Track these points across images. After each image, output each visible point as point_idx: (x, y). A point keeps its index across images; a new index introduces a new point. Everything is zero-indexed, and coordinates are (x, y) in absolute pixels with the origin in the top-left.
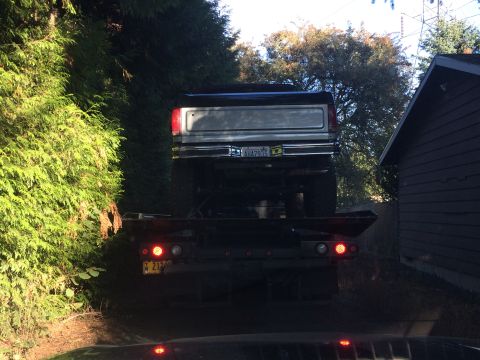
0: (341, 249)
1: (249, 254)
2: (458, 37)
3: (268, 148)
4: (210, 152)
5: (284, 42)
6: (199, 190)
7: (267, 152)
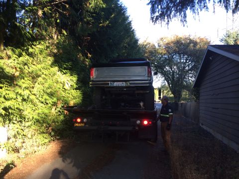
0: (146, 122)
1: (111, 123)
2: (235, 37)
3: (124, 83)
4: (102, 84)
5: (165, 40)
6: (104, 97)
7: (124, 84)
